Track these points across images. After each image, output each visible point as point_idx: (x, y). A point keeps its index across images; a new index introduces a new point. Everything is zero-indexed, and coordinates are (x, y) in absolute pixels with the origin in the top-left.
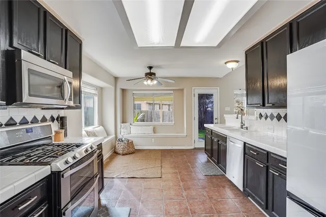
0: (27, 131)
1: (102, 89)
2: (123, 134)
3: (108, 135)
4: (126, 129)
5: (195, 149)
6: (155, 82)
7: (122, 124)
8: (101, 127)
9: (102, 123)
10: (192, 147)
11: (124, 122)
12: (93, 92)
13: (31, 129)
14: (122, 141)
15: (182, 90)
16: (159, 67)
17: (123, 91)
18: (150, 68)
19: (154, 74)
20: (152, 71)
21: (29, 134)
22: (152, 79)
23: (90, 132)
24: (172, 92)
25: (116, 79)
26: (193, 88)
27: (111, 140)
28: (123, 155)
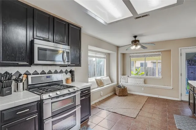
0: (47, 77)
1: (109, 54)
2: (122, 83)
3: (112, 82)
4: (125, 79)
5: (182, 101)
6: (139, 47)
7: (122, 76)
8: (108, 77)
9: (109, 75)
10: (179, 99)
11: (124, 74)
12: (103, 56)
13: (50, 76)
14: (120, 87)
15: (170, 51)
16: (141, 35)
17: (124, 55)
18: (135, 37)
19: (138, 41)
20: (137, 39)
21: (48, 79)
22: (136, 45)
23: (98, 80)
24: (160, 53)
25: (118, 47)
26: (180, 49)
27: (114, 85)
28: (119, 96)
